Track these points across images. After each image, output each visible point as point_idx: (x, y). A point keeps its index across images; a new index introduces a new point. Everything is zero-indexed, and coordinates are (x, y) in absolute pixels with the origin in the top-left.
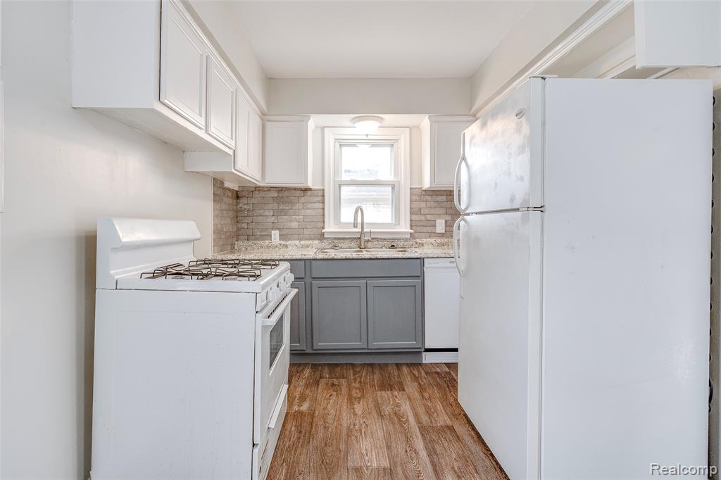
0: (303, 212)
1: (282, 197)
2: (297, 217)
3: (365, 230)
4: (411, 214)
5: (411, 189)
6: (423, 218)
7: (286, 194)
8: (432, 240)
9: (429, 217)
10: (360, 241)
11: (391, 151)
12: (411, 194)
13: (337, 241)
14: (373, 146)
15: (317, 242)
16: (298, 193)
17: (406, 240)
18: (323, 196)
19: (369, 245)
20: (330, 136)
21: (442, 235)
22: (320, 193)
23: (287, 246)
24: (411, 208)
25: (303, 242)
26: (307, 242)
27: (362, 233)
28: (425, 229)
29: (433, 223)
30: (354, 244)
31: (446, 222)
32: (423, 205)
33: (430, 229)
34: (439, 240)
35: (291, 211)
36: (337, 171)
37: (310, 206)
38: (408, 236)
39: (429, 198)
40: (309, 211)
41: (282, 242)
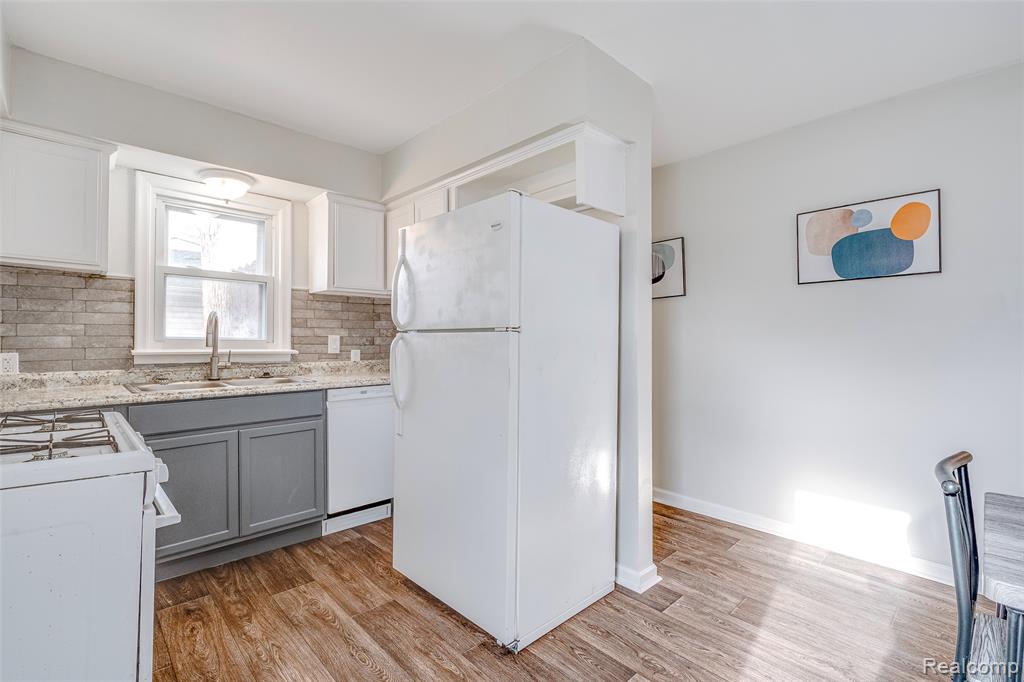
0: (85, 318)
1: (26, 287)
2: (68, 328)
3: (219, 351)
4: (293, 326)
5: (293, 290)
6: (309, 332)
7: (41, 280)
8: (324, 364)
9: (318, 332)
10: (209, 368)
11: (259, 231)
12: (293, 298)
13: (160, 370)
14: (221, 216)
15: (117, 372)
16: (71, 282)
17: (285, 365)
18: (133, 291)
19: (225, 374)
20: (146, 189)
21: (336, 357)
22: (127, 285)
23: (42, 383)
24: (292, 318)
25: (83, 374)
26: (94, 374)
27: (213, 355)
28: (312, 349)
29: (322, 340)
30: (196, 373)
31: (341, 338)
32: (309, 314)
33: (319, 348)
34: (332, 364)
35: (55, 314)
36: (160, 250)
37: (100, 306)
38: (288, 359)
39: (318, 305)
40: (97, 316)
41: (29, 376)
